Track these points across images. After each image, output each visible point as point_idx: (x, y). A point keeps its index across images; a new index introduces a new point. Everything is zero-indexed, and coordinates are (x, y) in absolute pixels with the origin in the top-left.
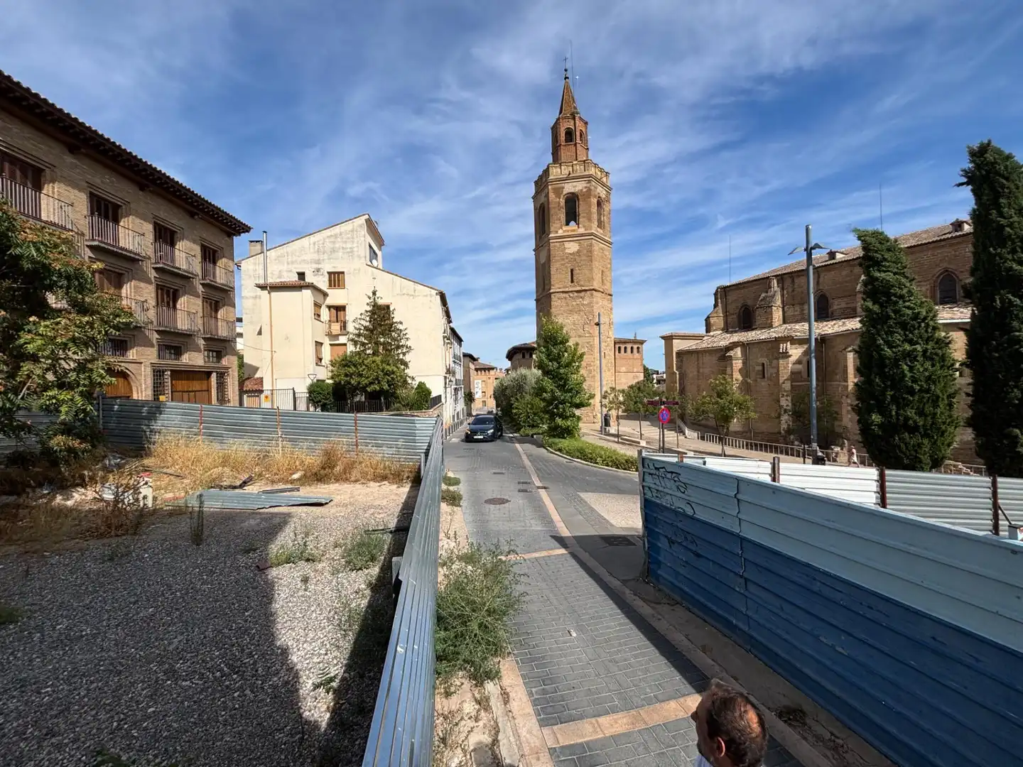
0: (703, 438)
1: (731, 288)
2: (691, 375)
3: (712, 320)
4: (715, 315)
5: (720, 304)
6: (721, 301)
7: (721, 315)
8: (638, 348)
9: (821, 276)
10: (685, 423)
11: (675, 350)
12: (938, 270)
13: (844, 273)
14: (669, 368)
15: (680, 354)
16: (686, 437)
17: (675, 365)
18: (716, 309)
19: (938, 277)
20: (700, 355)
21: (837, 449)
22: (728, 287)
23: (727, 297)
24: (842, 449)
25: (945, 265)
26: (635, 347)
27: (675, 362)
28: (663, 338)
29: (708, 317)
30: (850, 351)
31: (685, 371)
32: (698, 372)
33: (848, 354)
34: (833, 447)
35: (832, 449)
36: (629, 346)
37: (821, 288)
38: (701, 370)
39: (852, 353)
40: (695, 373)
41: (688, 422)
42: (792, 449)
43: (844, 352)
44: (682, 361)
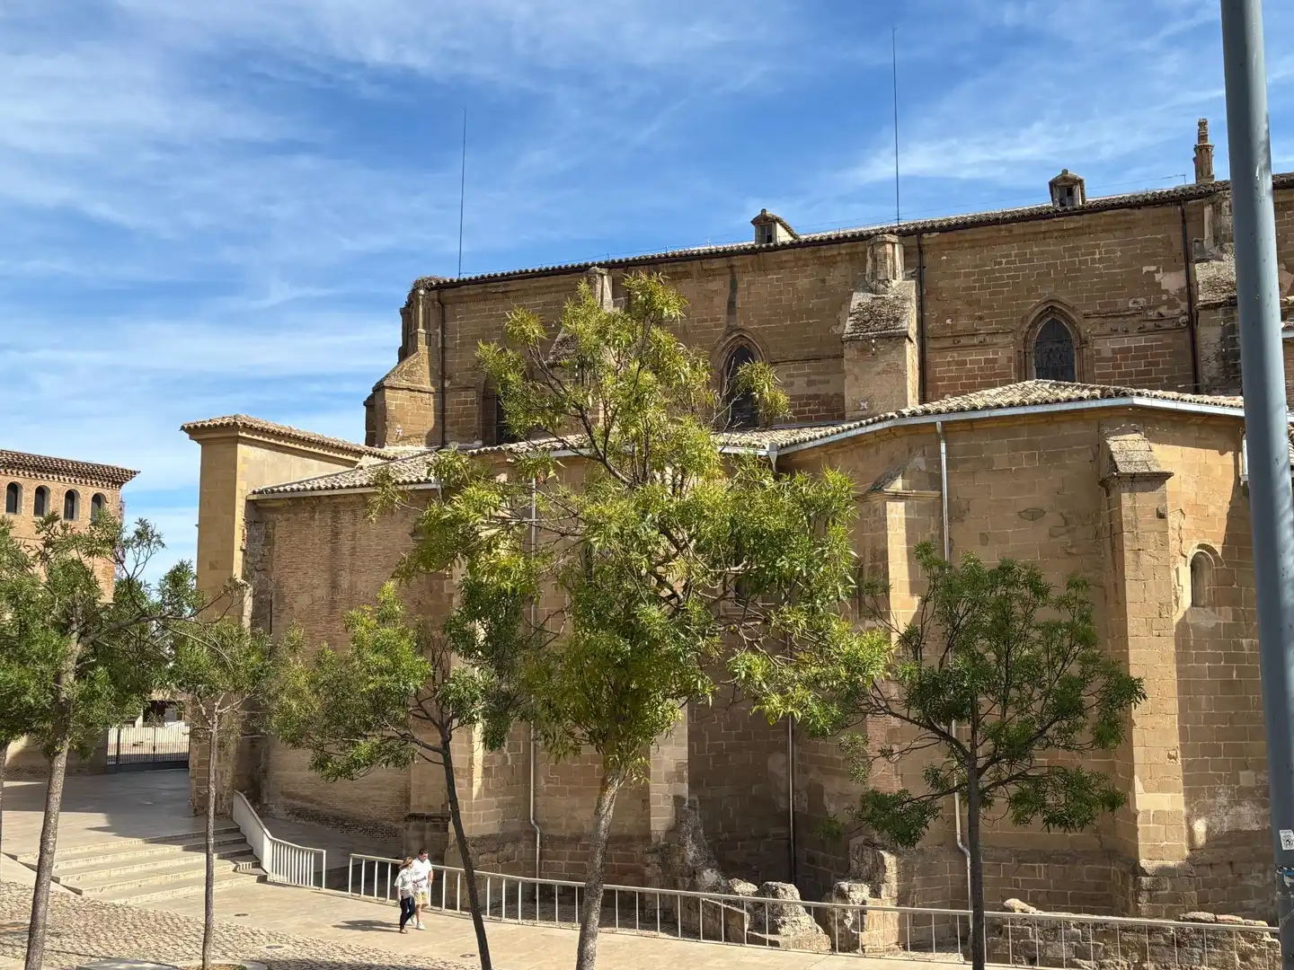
0: (337, 880)
1: (465, 290)
2: (304, 601)
3: (393, 400)
4: (405, 384)
5: (422, 347)
6: (429, 336)
7: (427, 386)
8: (98, 499)
9: (741, 286)
10: (265, 814)
11: (244, 489)
12: (1034, 305)
13: (803, 282)
14: (213, 567)
15: (261, 507)
16: (263, 879)
17: (238, 556)
18: (406, 364)
19: (1033, 325)
20: (346, 518)
21: (860, 892)
22: (452, 285)
23: (450, 324)
24: (875, 893)
25: (1047, 292)
26: (86, 493)
27: (239, 541)
28: (195, 432)
29: (379, 388)
30: (896, 497)
31: (278, 585)
32: (334, 586)
33: (890, 505)
34: (845, 885)
35: (843, 896)
36: (57, 489)
37: (741, 323)
38: (345, 581)
39: (901, 505)
40: (322, 592)
41: (278, 811)
42: (691, 904)
43: (876, 500)
44: (269, 540)
